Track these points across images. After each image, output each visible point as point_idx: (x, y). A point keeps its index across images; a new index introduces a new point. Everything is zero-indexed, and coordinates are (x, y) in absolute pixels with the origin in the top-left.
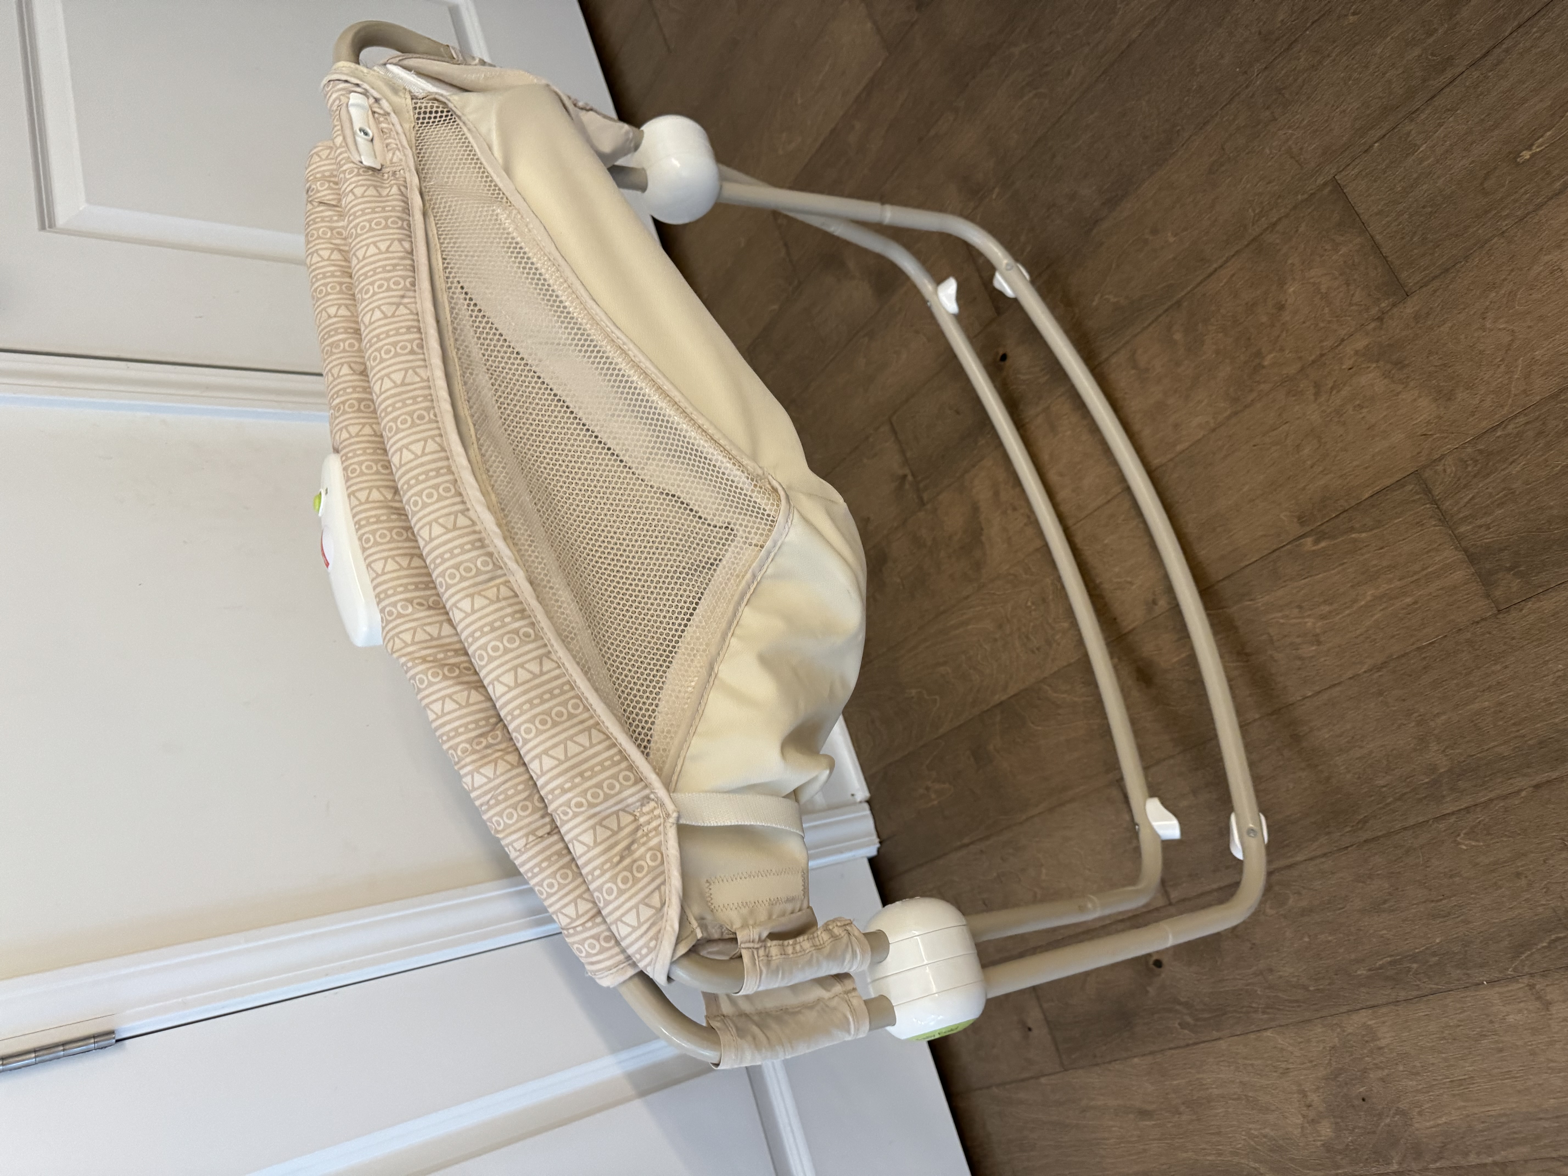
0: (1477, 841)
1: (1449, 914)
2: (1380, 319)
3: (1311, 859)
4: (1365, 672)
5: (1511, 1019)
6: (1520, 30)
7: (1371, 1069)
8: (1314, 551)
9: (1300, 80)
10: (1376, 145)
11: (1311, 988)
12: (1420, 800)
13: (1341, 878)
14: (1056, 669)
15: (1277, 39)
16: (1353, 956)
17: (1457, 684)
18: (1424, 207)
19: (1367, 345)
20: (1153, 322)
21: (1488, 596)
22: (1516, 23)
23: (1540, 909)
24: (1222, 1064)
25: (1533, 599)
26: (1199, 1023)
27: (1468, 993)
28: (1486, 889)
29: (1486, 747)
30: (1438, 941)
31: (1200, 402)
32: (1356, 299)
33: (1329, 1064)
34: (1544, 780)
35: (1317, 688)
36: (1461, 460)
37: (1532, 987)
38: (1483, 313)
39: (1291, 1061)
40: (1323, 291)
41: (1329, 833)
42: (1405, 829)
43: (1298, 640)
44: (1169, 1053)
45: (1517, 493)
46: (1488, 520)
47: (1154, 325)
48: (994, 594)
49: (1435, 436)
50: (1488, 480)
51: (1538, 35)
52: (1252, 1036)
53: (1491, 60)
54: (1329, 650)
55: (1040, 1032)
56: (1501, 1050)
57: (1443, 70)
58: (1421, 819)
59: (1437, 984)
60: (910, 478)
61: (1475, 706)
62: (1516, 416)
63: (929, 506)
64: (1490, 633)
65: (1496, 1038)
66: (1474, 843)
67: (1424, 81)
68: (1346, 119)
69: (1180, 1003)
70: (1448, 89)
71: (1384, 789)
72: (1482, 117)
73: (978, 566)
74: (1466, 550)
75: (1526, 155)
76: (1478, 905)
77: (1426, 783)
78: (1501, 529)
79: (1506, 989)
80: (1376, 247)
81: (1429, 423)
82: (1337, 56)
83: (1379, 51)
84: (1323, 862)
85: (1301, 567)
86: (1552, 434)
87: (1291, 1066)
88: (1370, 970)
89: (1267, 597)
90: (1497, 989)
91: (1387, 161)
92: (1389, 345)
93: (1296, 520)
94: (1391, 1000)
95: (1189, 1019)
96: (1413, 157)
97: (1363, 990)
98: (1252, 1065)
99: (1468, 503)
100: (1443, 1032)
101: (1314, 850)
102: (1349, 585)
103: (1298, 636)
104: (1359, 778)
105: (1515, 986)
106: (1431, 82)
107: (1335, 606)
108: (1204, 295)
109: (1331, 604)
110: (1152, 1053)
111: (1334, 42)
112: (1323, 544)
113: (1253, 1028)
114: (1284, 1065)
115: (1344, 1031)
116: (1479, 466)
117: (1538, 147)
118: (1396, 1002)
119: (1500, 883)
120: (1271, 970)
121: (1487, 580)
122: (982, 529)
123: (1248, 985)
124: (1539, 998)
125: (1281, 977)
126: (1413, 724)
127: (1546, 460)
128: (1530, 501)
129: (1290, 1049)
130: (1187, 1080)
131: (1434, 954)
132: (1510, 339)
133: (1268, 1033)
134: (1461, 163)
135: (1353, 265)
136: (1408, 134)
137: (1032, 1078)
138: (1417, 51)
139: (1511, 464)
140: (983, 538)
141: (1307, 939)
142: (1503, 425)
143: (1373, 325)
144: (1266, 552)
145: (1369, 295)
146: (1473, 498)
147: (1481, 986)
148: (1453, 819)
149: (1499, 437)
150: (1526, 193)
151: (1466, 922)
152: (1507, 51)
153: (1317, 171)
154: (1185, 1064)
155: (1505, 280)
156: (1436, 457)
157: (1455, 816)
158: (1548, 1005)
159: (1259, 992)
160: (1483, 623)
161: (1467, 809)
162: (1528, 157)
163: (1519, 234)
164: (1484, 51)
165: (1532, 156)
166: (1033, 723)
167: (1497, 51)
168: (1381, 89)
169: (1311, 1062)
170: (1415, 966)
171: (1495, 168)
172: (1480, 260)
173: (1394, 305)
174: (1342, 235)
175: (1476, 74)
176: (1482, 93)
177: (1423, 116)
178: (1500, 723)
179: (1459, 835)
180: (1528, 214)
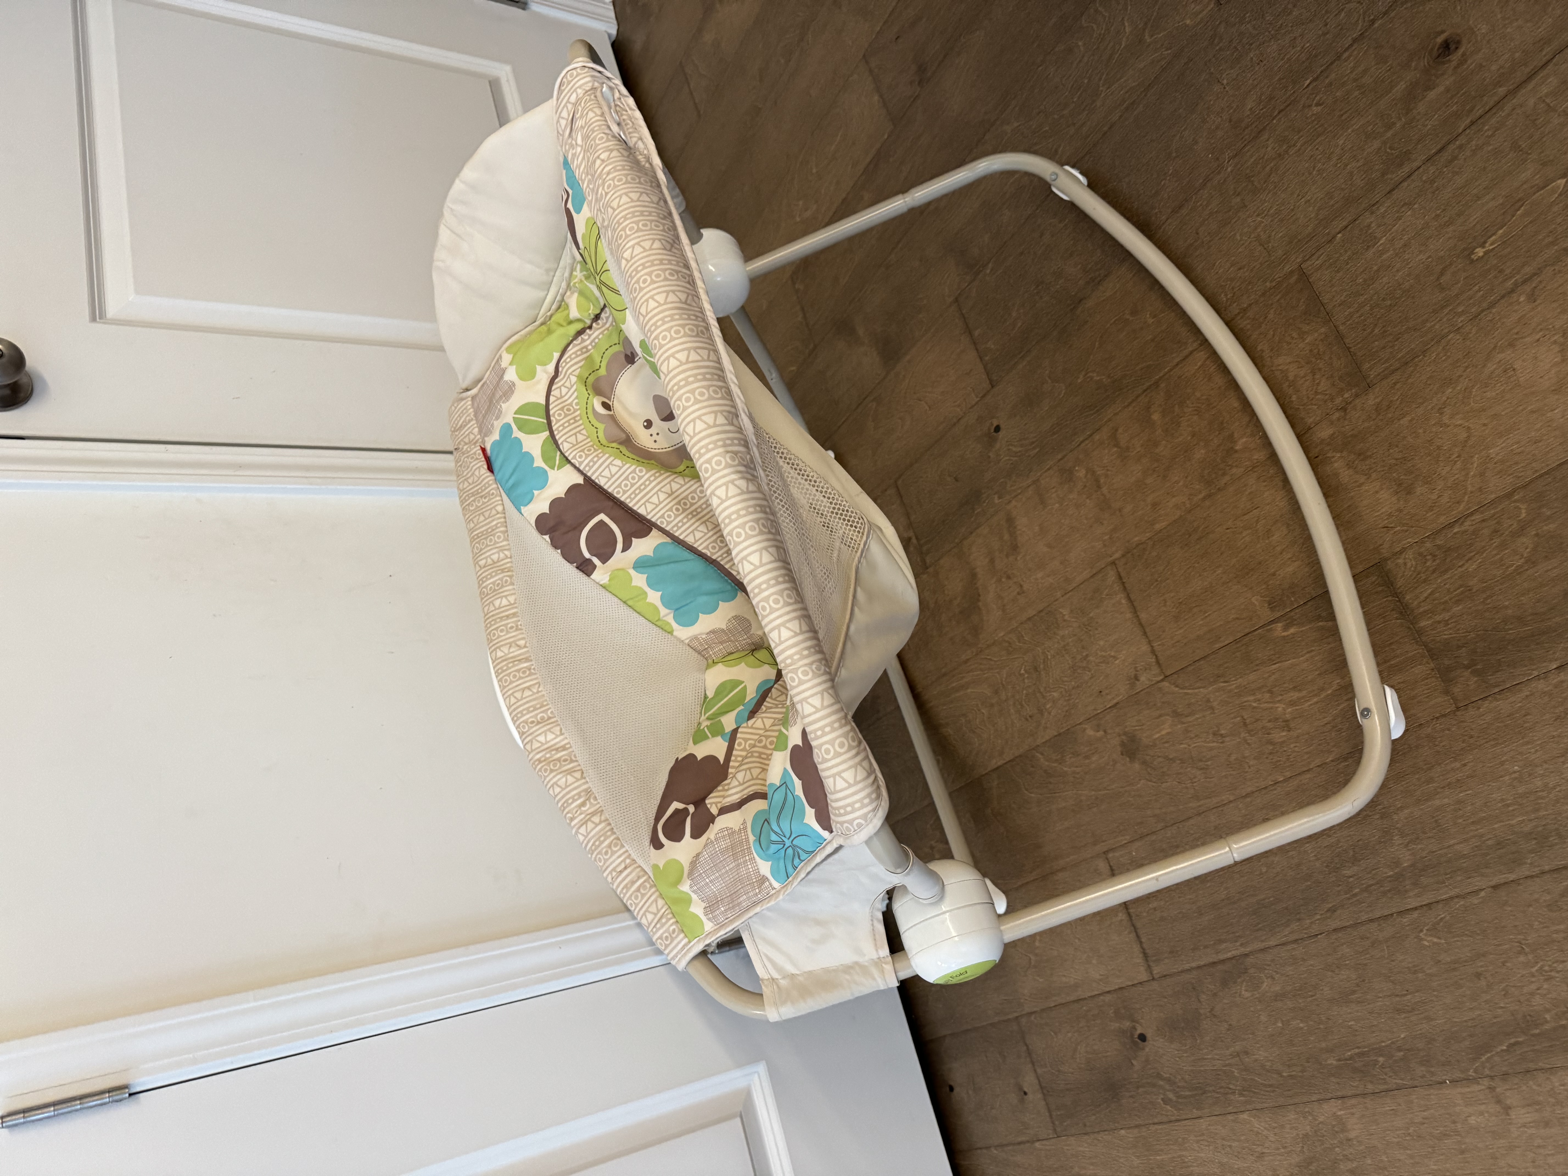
0: (1439, 938)
1: (1413, 1009)
2: (1344, 409)
3: (1283, 944)
4: (1332, 761)
5: (1472, 1121)
6: (1473, 127)
7: (1341, 1160)
8: (1284, 637)
9: (1268, 168)
10: (1339, 235)
11: (1285, 1074)
12: (1384, 893)
13: (1311, 965)
14: (1047, 738)
15: (1246, 128)
16: (1324, 1045)
17: (1418, 779)
18: (1384, 300)
19: (1333, 435)
20: (1133, 401)
21: (1447, 692)
22: (1468, 121)
23: (1500, 1011)
24: (1202, 1142)
25: (1490, 698)
26: (1180, 1100)
27: (1432, 1091)
28: (1447, 987)
29: (1446, 844)
30: (1402, 1036)
31: (1177, 482)
32: (1321, 389)
33: (1302, 1151)
34: (1502, 881)
35: (1288, 774)
36: (1420, 554)
37: (1492, 1089)
38: (1440, 408)
39: (1266, 1145)
40: (1291, 378)
41: (1299, 920)
42: (1372, 921)
43: (1270, 725)
44: (1153, 1128)
45: (1474, 590)
46: (1446, 616)
47: (1134, 404)
48: (990, 659)
49: (1396, 529)
50: (1446, 577)
51: (1490, 133)
52: (1230, 1117)
53: (1446, 155)
54: (1298, 737)
55: (1035, 1097)
56: (1462, 1152)
57: (1401, 165)
58: (1386, 912)
59: (1402, 1079)
60: (914, 541)
61: (1437, 802)
62: (1472, 514)
63: (931, 570)
64: (1449, 730)
65: (1459, 1138)
66: (1435, 940)
67: (1383, 174)
68: (1311, 209)
69: (1163, 1079)
70: (1405, 184)
71: (1351, 879)
72: (1438, 212)
73: (976, 631)
74: (1425, 645)
75: (1480, 252)
76: (1441, 1003)
77: (1390, 877)
78: (1458, 627)
79: (1468, 1090)
80: (1340, 337)
81: (1390, 515)
82: (1302, 146)
83: (1341, 142)
84: (1294, 949)
85: (1272, 652)
86: (1507, 533)
87: (1266, 1151)
88: (1339, 1060)
89: (1240, 680)
90: (1459, 1090)
91: (1349, 253)
92: (1352, 436)
93: (1266, 605)
94: (1359, 1092)
95: (1171, 1095)
96: (1374, 250)
97: (1333, 1079)
98: (1230, 1146)
99: (1427, 598)
100: (1408, 1129)
101: (1285, 936)
102: (1317, 673)
103: (1270, 721)
104: (1327, 866)
105: (1476, 1088)
106: (1389, 176)
107: (1304, 693)
108: (1179, 377)
109: (1300, 690)
110: (1137, 1126)
111: (1299, 132)
112: (1292, 630)
113: (1230, 1109)
114: (1259, 1149)
115: (1316, 1120)
116: (1438, 561)
117: (1491, 244)
118: (1364, 1095)
119: (1461, 982)
120: (1246, 1053)
121: (1446, 676)
122: (979, 595)
123: (1226, 1066)
124: (1499, 1102)
125: (1256, 1060)
126: (1377, 816)
127: (1501, 560)
128: (1486, 599)
129: (1265, 1132)
130: (1170, 1156)
131: (1399, 1049)
132: (1466, 435)
133: (1245, 1116)
134: (1419, 258)
135: (1318, 353)
136: (1369, 226)
137: (1028, 1142)
138: (1376, 144)
139: (1467, 561)
140: (980, 604)
141: (1280, 1025)
142: (1460, 522)
143: (1337, 415)
144: (1239, 635)
145: (1334, 385)
146: (1432, 593)
147: (1444, 1085)
148: (1415, 914)
149: (1455, 534)
150: (1479, 290)
151: (1429, 1019)
152: (1461, 147)
153: (1284, 259)
154: (1168, 1140)
155: (1460, 376)
156: (1398, 549)
157: (1417, 912)
158: (1507, 1109)
159: (1236, 1074)
160: (1443, 720)
161: (1429, 905)
162: (1481, 254)
163: (1474, 331)
164: (1439, 147)
165: (1486, 253)
166: (1027, 790)
167: (1452, 147)
168: (1342, 181)
169: (1285, 1147)
170: (1381, 1059)
171: (1451, 264)
172: (1437, 355)
173: (1357, 396)
174: (1308, 324)
175: (1432, 170)
176: (1438, 189)
177: (1382, 210)
178: (1460, 821)
179: (1421, 931)
180: (1483, 311)
